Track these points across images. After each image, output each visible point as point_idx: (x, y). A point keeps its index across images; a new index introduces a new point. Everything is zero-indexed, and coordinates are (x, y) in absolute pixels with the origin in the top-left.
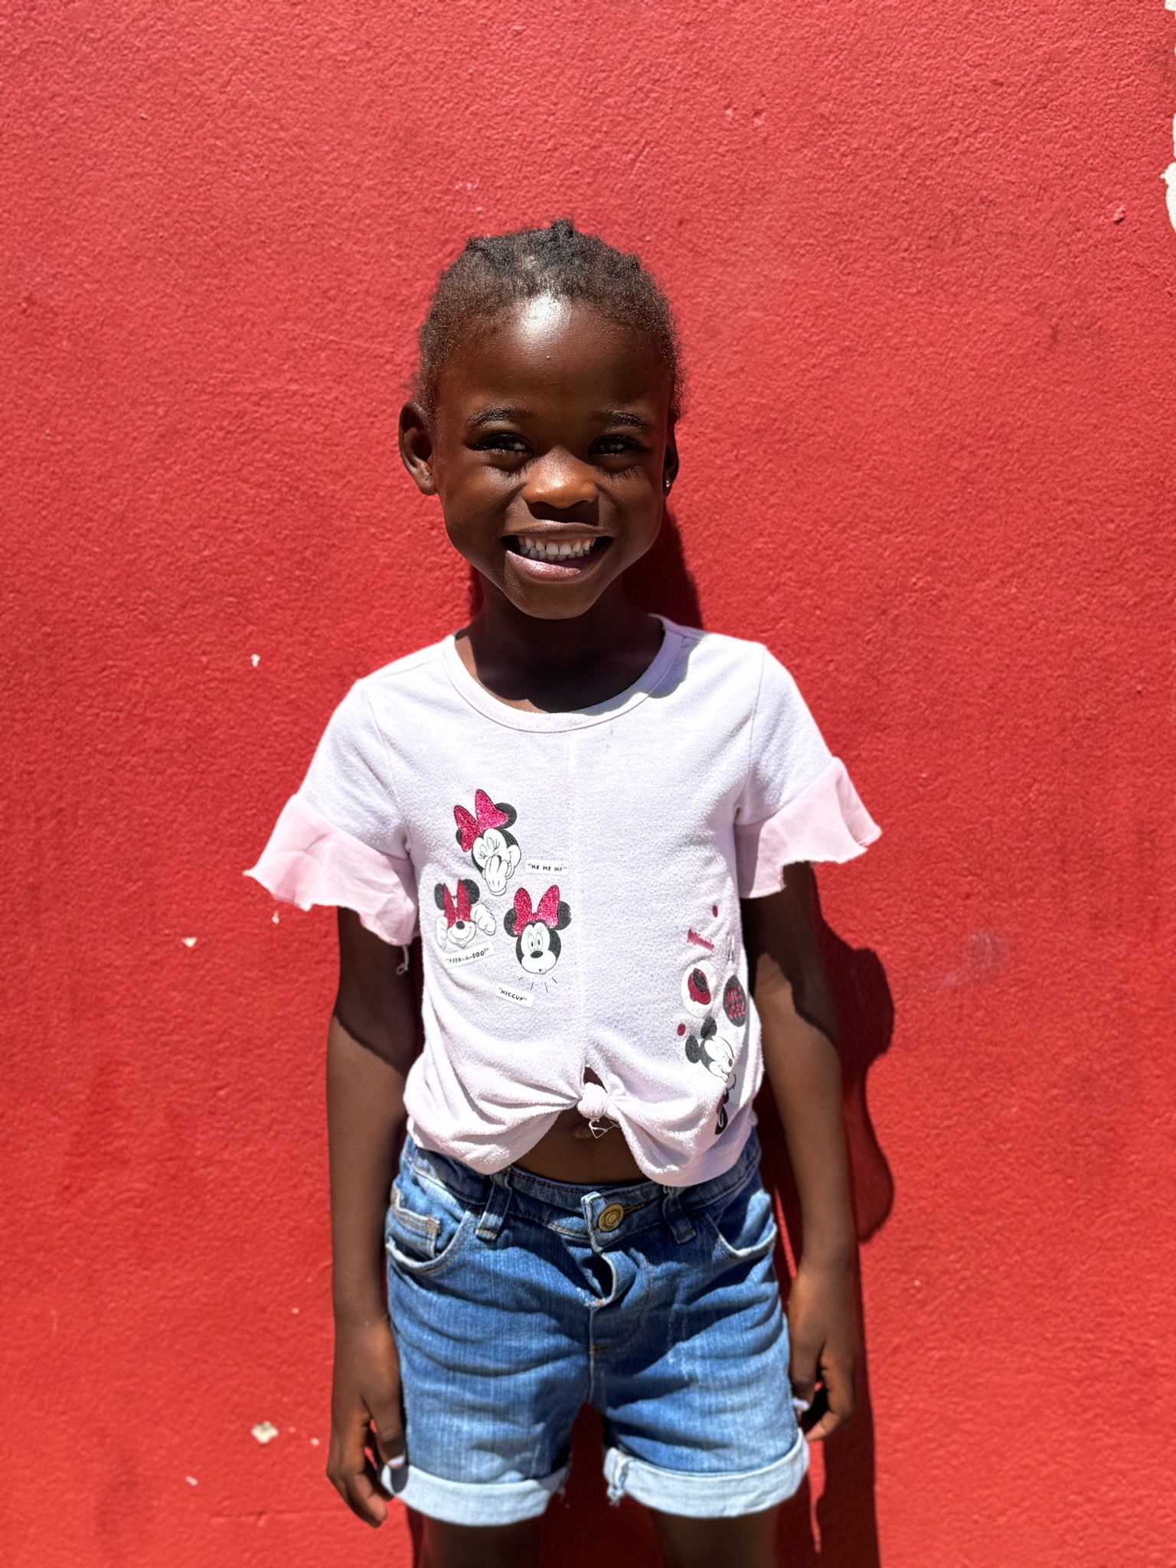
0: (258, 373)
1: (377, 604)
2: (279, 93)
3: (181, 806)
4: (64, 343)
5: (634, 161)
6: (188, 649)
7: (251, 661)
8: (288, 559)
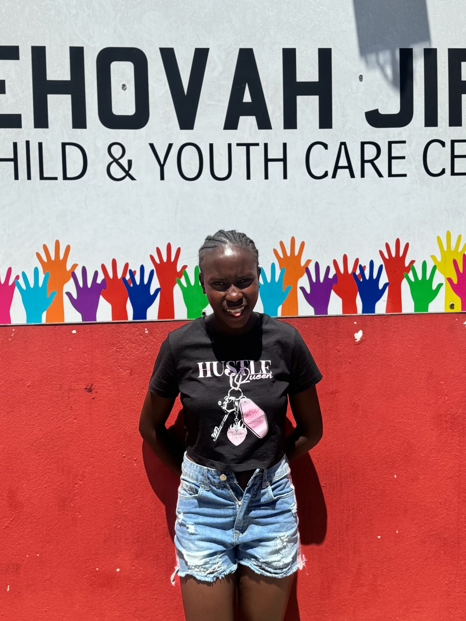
0: (399, 418)
1: (421, 465)
2: (406, 365)
3: (379, 508)
4: (361, 412)
6: (382, 474)
7: (394, 477)
8: (403, 455)
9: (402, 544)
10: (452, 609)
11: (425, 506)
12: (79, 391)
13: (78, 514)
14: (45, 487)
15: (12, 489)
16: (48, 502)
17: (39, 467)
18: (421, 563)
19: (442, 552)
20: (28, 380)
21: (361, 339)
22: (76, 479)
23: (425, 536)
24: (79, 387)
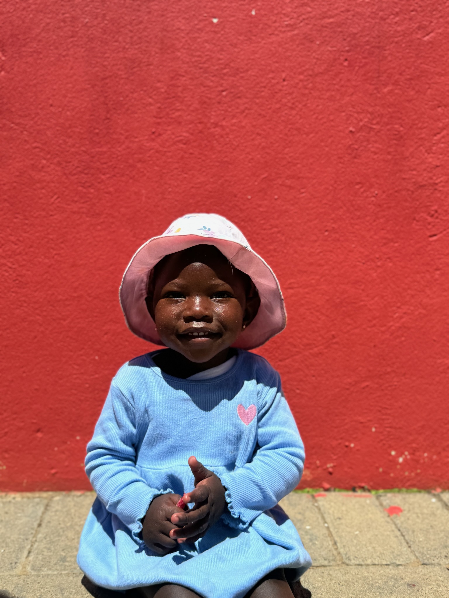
9: (263, 39)
18: (301, 84)
23: (310, 26)
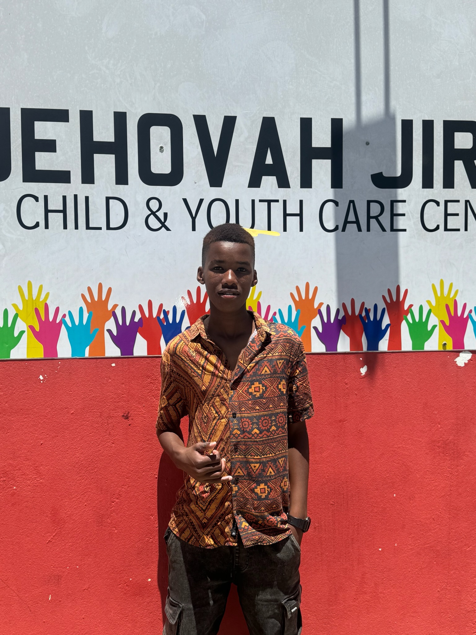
0: (398, 444)
1: (417, 485)
2: (404, 396)
3: (380, 523)
4: (365, 438)
5: (464, 409)
6: (383, 493)
7: (394, 496)
8: (401, 477)
10: (443, 613)
11: (420, 522)
12: (117, 419)
13: (114, 529)
14: (85, 505)
15: (55, 507)
16: (87, 519)
17: (80, 487)
19: (435, 563)
20: (71, 408)
21: (365, 373)
22: (112, 497)
24: (117, 414)
